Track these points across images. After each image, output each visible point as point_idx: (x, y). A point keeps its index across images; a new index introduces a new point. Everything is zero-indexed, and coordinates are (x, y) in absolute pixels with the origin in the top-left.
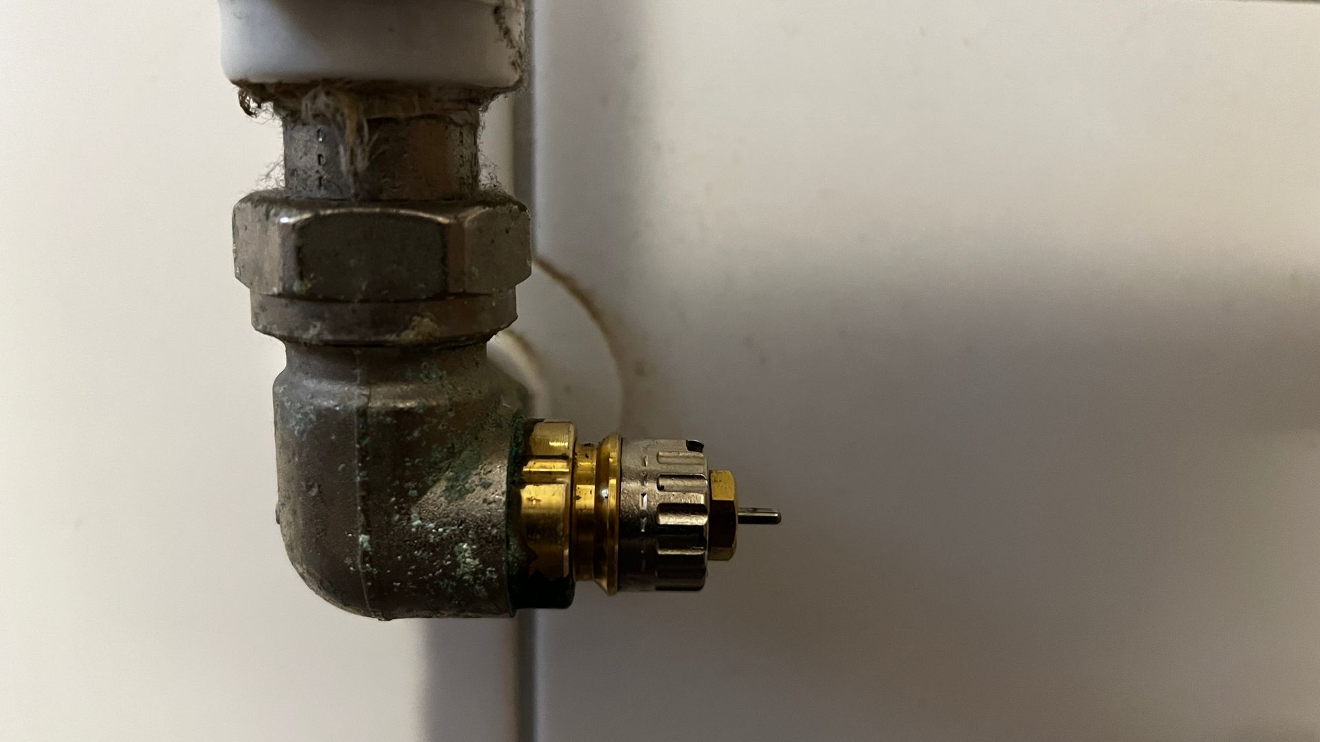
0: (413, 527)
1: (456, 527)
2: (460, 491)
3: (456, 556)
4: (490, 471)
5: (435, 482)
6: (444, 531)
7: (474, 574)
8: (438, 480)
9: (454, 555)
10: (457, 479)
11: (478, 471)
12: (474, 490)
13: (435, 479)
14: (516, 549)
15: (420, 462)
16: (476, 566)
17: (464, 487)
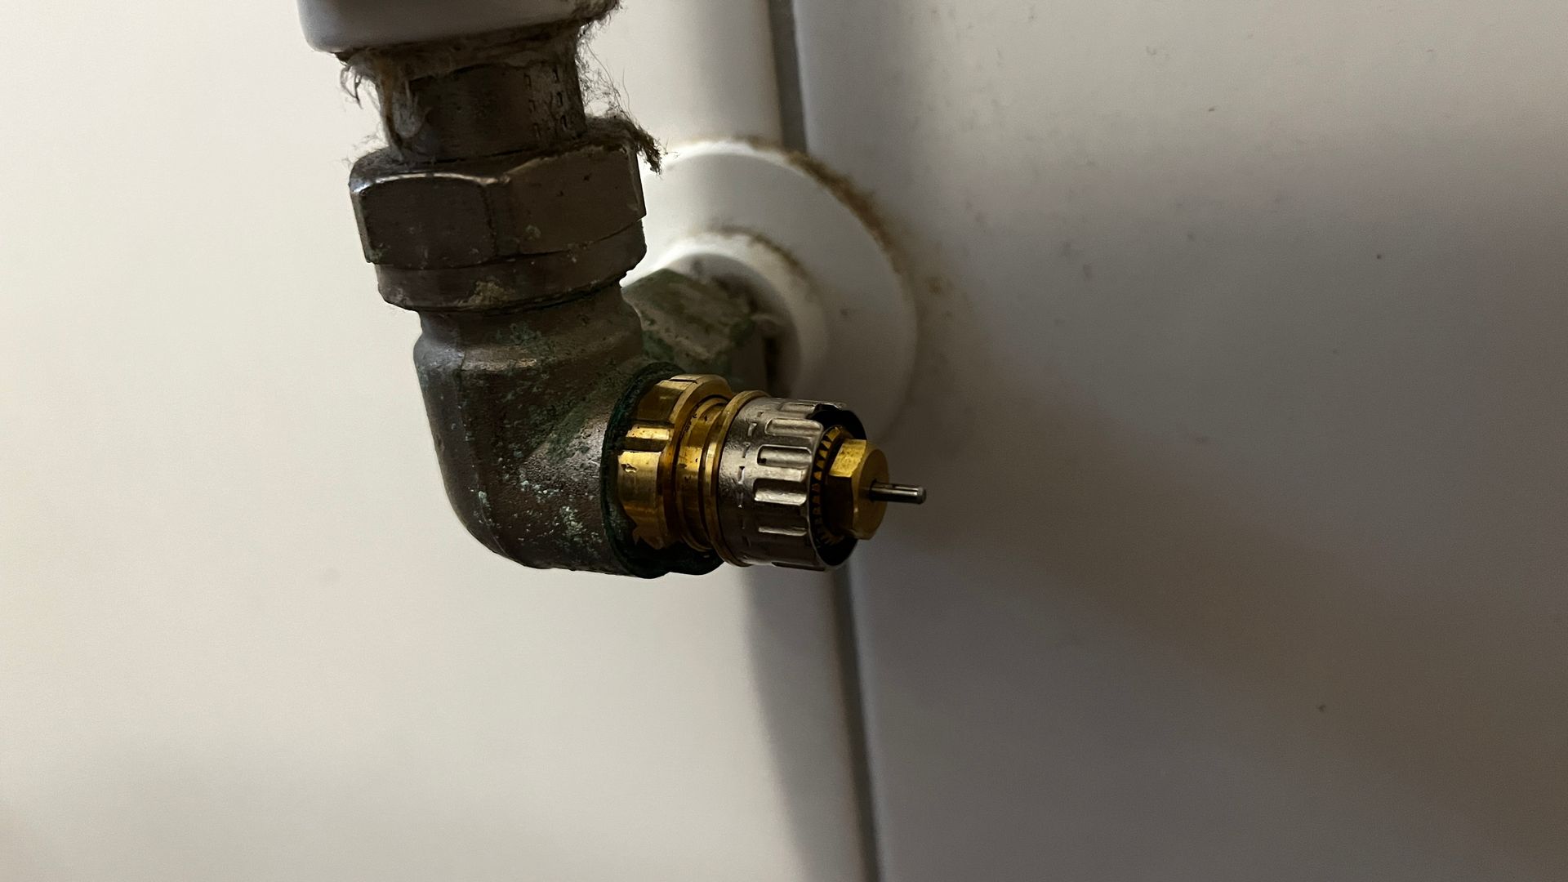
0: (522, 487)
1: (557, 490)
2: (560, 454)
3: (563, 519)
4: (590, 435)
5: (539, 444)
6: (548, 493)
7: (582, 536)
8: (542, 442)
9: (560, 519)
10: (558, 441)
11: (579, 434)
12: (574, 454)
13: (538, 441)
14: (617, 516)
15: (518, 424)
16: (581, 529)
17: (564, 450)
